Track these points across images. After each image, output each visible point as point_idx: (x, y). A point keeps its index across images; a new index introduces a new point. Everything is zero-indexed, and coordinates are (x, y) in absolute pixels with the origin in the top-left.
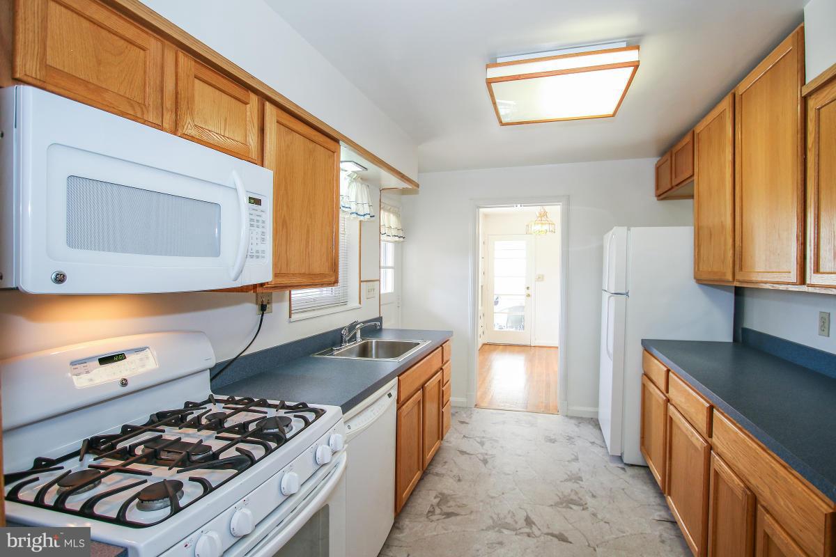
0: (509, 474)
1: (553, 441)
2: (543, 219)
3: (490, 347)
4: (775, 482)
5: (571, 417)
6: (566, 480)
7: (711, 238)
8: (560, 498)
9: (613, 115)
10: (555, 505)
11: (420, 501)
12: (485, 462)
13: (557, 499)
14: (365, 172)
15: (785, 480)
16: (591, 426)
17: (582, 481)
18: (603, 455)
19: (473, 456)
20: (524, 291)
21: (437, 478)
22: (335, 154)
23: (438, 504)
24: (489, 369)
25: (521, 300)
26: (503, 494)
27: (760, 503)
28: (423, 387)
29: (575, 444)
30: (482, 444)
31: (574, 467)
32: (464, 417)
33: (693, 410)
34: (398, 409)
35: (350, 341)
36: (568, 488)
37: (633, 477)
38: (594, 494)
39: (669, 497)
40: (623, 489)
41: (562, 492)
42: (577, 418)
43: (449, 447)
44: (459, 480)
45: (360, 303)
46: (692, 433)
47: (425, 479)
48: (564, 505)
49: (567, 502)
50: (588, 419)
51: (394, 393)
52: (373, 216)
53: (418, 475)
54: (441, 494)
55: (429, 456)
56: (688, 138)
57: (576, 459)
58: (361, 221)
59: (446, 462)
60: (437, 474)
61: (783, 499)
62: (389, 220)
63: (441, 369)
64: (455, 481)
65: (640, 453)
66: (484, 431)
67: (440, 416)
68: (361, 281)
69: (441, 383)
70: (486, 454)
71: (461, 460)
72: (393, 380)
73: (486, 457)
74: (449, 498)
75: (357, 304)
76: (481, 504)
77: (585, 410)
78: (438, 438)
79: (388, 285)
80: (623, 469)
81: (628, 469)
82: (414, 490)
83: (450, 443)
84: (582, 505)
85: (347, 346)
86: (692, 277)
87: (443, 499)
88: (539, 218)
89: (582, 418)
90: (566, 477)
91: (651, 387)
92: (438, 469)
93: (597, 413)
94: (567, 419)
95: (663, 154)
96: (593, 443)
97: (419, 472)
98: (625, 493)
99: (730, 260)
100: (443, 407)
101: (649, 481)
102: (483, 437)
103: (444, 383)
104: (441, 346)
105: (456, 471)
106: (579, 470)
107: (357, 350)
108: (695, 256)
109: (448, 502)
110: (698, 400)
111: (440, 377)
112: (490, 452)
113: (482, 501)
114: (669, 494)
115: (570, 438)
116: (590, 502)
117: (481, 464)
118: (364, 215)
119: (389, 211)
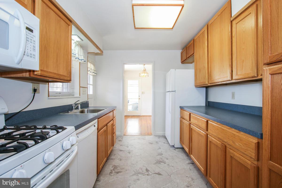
0: (138, 156)
1: (151, 144)
2: (145, 71)
3: (127, 117)
4: (234, 138)
5: (156, 136)
6: (158, 155)
7: (200, 71)
8: (157, 161)
9: (172, 28)
10: (155, 164)
11: (106, 169)
12: (129, 153)
13: (156, 162)
14: (82, 42)
15: (239, 136)
16: (163, 138)
17: (163, 155)
18: (168, 146)
19: (125, 151)
20: (138, 97)
21: (112, 160)
22: (70, 26)
23: (113, 169)
24: (127, 123)
25: (137, 101)
26: (137, 162)
27: (227, 147)
28: (106, 125)
29: (159, 144)
30: (128, 147)
31: (160, 151)
32: (120, 139)
33: (200, 123)
34: (98, 132)
35: (76, 109)
36: (158, 158)
37: (178, 151)
38: (167, 158)
39: (191, 155)
40: (176, 156)
41: (157, 159)
42: (159, 136)
43: (116, 149)
44: (121, 160)
45: (80, 95)
46: (200, 131)
47: (108, 161)
48: (158, 163)
49: (159, 162)
50: (162, 136)
51: (96, 125)
52: (85, 61)
53: (105, 159)
54: (114, 166)
55: (109, 152)
56: (192, 42)
57: (160, 148)
58: (80, 63)
59: (115, 154)
60: (112, 159)
61: (238, 143)
62: (91, 66)
63: (113, 120)
64: (119, 160)
65: (180, 143)
66: (128, 143)
67: (113, 137)
68: (80, 87)
69: (113, 125)
70: (130, 150)
71: (121, 153)
72: (96, 120)
73: (129, 151)
74: (117, 167)
75: (78, 96)
76: (130, 167)
77: (160, 133)
78: (112, 146)
79: (91, 91)
80: (175, 149)
81: (176, 149)
82: (104, 166)
83: (116, 148)
84: (164, 162)
85: (74, 111)
86: (194, 86)
87: (115, 167)
88: (144, 71)
89: (160, 136)
90: (157, 154)
91: (184, 121)
92: (112, 157)
93: (165, 134)
94: (155, 137)
95: (183, 49)
96: (164, 143)
97: (106, 158)
98: (177, 156)
99: (207, 77)
100: (113, 134)
101: (183, 152)
102: (128, 145)
103: (114, 125)
104: (113, 111)
105: (119, 157)
106: (161, 151)
107: (79, 112)
108: (195, 79)
109: (117, 168)
110: (202, 120)
111: (112, 123)
112: (131, 149)
113: (130, 166)
114: (191, 154)
115: (157, 142)
116: (166, 161)
117: (128, 154)
118: (81, 60)
119: (91, 63)
